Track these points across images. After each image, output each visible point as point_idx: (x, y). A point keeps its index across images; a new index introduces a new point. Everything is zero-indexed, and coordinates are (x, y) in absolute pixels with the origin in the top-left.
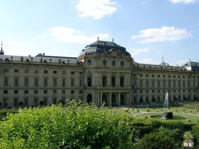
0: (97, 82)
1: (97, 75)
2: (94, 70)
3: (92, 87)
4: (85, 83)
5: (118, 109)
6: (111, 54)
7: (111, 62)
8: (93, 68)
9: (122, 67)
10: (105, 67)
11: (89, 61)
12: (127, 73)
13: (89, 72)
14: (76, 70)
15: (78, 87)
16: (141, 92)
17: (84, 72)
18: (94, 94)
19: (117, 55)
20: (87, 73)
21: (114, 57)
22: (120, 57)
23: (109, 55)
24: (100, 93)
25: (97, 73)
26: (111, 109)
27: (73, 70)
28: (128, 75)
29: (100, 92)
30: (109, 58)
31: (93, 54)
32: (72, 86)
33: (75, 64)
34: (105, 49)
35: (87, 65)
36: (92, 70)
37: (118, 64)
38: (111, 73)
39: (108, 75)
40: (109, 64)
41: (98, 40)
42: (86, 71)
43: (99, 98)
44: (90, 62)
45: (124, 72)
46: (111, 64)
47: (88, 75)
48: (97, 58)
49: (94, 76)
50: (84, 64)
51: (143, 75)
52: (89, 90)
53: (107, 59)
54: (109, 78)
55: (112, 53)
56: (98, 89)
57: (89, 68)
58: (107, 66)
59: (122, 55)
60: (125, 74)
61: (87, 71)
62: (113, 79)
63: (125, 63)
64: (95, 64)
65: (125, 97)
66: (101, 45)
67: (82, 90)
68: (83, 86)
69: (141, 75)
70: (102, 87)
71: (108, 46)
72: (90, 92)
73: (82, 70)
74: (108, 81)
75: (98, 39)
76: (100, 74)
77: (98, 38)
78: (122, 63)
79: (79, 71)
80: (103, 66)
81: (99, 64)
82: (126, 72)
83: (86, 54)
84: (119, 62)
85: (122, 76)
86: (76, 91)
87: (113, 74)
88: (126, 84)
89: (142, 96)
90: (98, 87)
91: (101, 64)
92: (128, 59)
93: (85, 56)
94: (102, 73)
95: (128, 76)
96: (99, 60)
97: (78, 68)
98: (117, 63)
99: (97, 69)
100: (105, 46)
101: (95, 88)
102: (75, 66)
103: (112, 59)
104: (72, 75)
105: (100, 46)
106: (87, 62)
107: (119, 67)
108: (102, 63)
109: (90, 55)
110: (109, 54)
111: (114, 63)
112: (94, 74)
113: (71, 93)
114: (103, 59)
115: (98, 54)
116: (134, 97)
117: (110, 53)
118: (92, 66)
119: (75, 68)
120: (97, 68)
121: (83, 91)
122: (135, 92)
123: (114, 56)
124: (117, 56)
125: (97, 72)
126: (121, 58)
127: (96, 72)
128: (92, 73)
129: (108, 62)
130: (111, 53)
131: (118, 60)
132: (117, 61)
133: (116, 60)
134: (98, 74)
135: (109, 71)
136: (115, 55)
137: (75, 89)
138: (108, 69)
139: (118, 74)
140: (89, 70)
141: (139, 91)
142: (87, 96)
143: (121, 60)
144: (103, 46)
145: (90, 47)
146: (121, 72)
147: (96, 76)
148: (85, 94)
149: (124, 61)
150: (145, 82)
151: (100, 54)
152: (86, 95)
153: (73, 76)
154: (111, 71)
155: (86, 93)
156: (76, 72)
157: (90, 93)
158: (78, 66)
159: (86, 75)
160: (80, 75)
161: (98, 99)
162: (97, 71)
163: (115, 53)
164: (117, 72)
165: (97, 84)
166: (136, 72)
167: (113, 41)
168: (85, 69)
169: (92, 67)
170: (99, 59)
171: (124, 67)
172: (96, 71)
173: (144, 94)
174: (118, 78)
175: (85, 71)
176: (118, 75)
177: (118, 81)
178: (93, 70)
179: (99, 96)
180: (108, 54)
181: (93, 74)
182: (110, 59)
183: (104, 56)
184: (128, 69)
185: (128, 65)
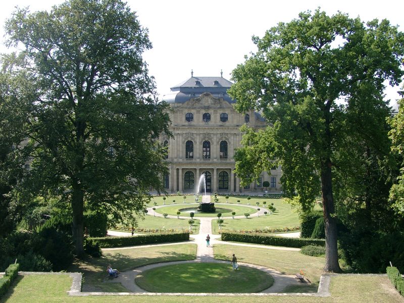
0: (176, 151)
6: (201, 102)
7: (201, 116)
9: (224, 123)
10: (189, 125)
12: (233, 134)
19: (213, 102)
21: (208, 108)
22: (218, 106)
23: (196, 104)
24: (178, 169)
29: (178, 167)
30: (198, 110)
37: (215, 119)
38: (201, 136)
39: (196, 139)
40: (198, 119)
41: (192, 77)
45: (227, 132)
46: (201, 119)
48: (175, 110)
53: (193, 111)
54: (198, 143)
55: (203, 100)
59: (224, 103)
60: (229, 135)
62: (207, 145)
63: (229, 117)
65: (229, 176)
75: (192, 75)
76: (181, 137)
78: (224, 118)
80: (187, 123)
81: (179, 121)
82: (232, 132)
84: (218, 114)
85: (224, 139)
87: (206, 137)
90: (175, 160)
91: (182, 120)
94: (184, 135)
95: (235, 139)
96: (178, 114)
98: (212, 117)
99: (174, 129)
100: (195, 88)
103: (203, 112)
107: (217, 124)
108: (184, 118)
110: (196, 102)
111: (207, 117)
114: (186, 111)
115: (176, 105)
123: (206, 105)
124: (213, 105)
125: (175, 134)
126: (221, 108)
129: (195, 116)
130: (200, 100)
131: (215, 112)
132: (213, 114)
133: (211, 111)
134: (177, 138)
135: (198, 132)
136: (210, 102)
138: (194, 129)
139: (215, 136)
143: (221, 112)
144: (192, 88)
145: (171, 91)
146: (220, 134)
149: (227, 112)
151: (181, 104)
154: (201, 132)
162: (175, 132)
163: (209, 100)
164: (213, 132)
165: (176, 155)
170: (178, 112)
171: (227, 124)
174: (215, 143)
176: (215, 138)
177: (215, 149)
179: (175, 174)
180: (194, 102)
182: (198, 112)
183: (188, 107)
184: (235, 126)
185: (235, 120)
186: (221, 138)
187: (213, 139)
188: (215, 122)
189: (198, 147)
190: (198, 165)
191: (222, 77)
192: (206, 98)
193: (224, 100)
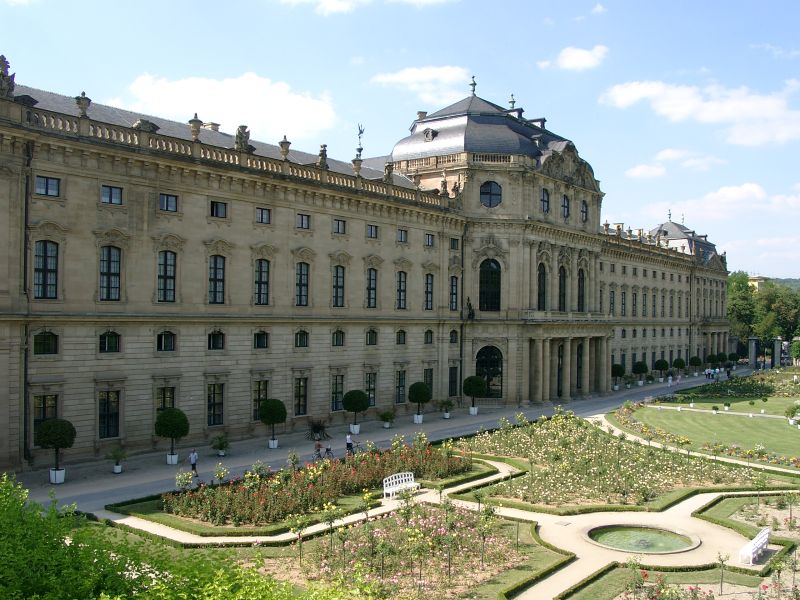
0: (527, 288)
2: (516, 232)
3: (502, 314)
6: (561, 165)
7: (560, 201)
8: (509, 224)
9: (584, 225)
10: (546, 222)
11: (487, 190)
13: (491, 239)
14: (440, 229)
17: (465, 239)
19: (574, 170)
20: (477, 245)
22: (580, 181)
23: (555, 167)
25: (525, 250)
27: (431, 228)
30: (557, 182)
32: (427, 308)
34: (539, 139)
35: (475, 207)
36: (503, 230)
37: (575, 212)
38: (559, 252)
39: (550, 261)
42: (475, 235)
44: (490, 193)
45: (589, 248)
46: (559, 209)
47: (486, 254)
49: (511, 259)
52: (491, 330)
53: (550, 185)
58: (549, 217)
59: (586, 176)
61: (478, 233)
63: (590, 211)
64: (519, 206)
67: (456, 329)
68: (459, 309)
72: (495, 335)
73: (460, 227)
76: (533, 252)
78: (583, 211)
79: (451, 232)
80: (541, 215)
81: (532, 207)
82: (594, 249)
83: (474, 153)
84: (580, 202)
85: (583, 265)
86: (440, 330)
87: (563, 256)
91: (536, 207)
93: (468, 163)
94: (537, 247)
96: (532, 186)
98: (572, 206)
99: (526, 227)
101: (521, 318)
102: (440, 210)
103: (563, 190)
104: (426, 253)
106: (477, 191)
107: (577, 224)
108: (538, 202)
109: (493, 157)
111: (565, 207)
112: (512, 250)
113: (425, 343)
114: (542, 182)
115: (528, 160)
118: (500, 213)
120: (530, 223)
121: (459, 330)
125: (525, 243)
127: (521, 245)
128: (505, 245)
129: (551, 199)
131: (576, 194)
132: (572, 199)
133: (571, 193)
135: (557, 242)
137: (439, 323)
138: (554, 232)
139: (574, 257)
140: (489, 230)
142: (475, 356)
143: (582, 196)
145: (475, 123)
146: (581, 250)
147: (521, 261)
148: (468, 347)
152: (473, 351)
153: (432, 256)
154: (560, 243)
155: (474, 341)
156: (441, 235)
157: (492, 340)
158: (447, 211)
159: (475, 255)
160: (452, 254)
162: (527, 237)
164: (573, 246)
165: (527, 303)
168: (468, 224)
169: (505, 217)
170: (533, 182)
171: (588, 227)
172: (521, 237)
175: (468, 233)
176: (574, 261)
177: (572, 289)
178: (511, 230)
180: (555, 161)
181: (509, 253)
182: (557, 189)
186: (580, 263)
188: (576, 221)
192: (567, 156)
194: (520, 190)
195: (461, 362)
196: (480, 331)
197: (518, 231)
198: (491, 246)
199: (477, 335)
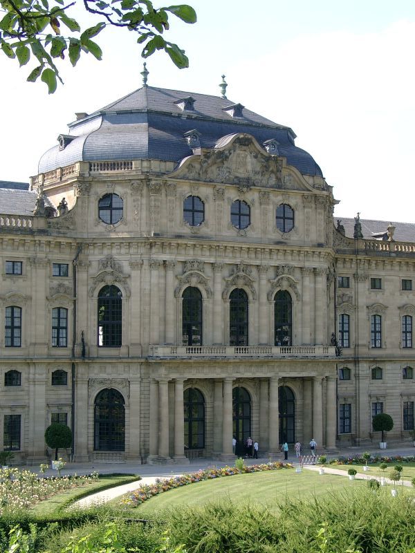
0: (156, 320)
1: (154, 280)
2: (139, 253)
3: (123, 350)
4: (81, 326)
5: (284, 470)
6: (226, 164)
7: (227, 209)
8: (129, 243)
9: (286, 235)
10: (195, 237)
11: (107, 203)
12: (309, 269)
13: (109, 262)
14: (31, 254)
15: (44, 350)
16: (376, 374)
17: (77, 264)
18: (135, 388)
19: (258, 169)
20: (94, 270)
21: (244, 184)
22: (273, 181)
23: (214, 168)
24: (172, 383)
25: (155, 273)
26: (247, 472)
27: (16, 254)
28: (315, 282)
29: (173, 376)
30: (219, 186)
31: (127, 164)
32: (12, 345)
33: (26, 217)
34: (194, 136)
35: (91, 224)
36: (123, 251)
37: (263, 220)
38: (226, 272)
39: (210, 284)
40: (217, 217)
41: (146, 86)
42: (91, 258)
43: (165, 411)
44: (110, 208)
45: (296, 264)
46: (227, 218)
47: (103, 280)
48: (153, 182)
49: (134, 284)
50: (78, 220)
51: (385, 285)
52: (109, 369)
53: (205, 191)
54: (218, 296)
55: (233, 157)
56: (161, 362)
57: (105, 243)
58: (204, 230)
59: (285, 172)
60: (298, 274)
61: (95, 256)
62: (239, 302)
63: (299, 216)
64: (143, 221)
65: (299, 402)
66: (169, 115)
67: (66, 369)
68: (70, 346)
69: (376, 284)
70: (182, 351)
71: (205, 118)
72: (114, 376)
73: (67, 250)
74: (213, 313)
75: (145, 80)
76: (170, 274)
77: (145, 73)
78: (285, 217)
79: (50, 256)
80: (187, 230)
81: (164, 221)
82: (307, 264)
83: (89, 161)
84: (271, 207)
85: (285, 286)
86: (32, 370)
87: (238, 276)
88: (308, 330)
89: (384, 396)
90: (162, 352)
91: (173, 219)
92: (316, 196)
93: (81, 175)
94: (179, 268)
95: (312, 285)
96: (163, 195)
97: (44, 239)
98: (256, 212)
99: (151, 245)
100: (189, 118)
101: (145, 355)
102: (31, 232)
103: (232, 194)
104: (8, 282)
105: (163, 118)
106: (94, 206)
107: (269, 236)
108: (179, 213)
109: (113, 166)
110: (214, 163)
111: (241, 215)
112: (135, 273)
113: (6, 384)
114: (185, 189)
115: (156, 166)
116: (341, 401)
117: (223, 156)
118: (121, 232)
119: (29, 238)
120: (156, 241)
121: (69, 371)
122: (345, 374)
123: (242, 173)
124: (259, 177)
125: (153, 264)
126: (279, 186)
127: (146, 266)
128: (126, 268)
129: (209, 208)
130: (227, 157)
131: (264, 196)
132: (257, 204)
133: (252, 196)
134: (159, 277)
135: (219, 260)
136: (249, 168)
137: (29, 362)
138: (211, 248)
139: (264, 276)
140: (106, 252)
141: (365, 369)
142: (92, 401)
143: (277, 199)
144: (179, 116)
145: (107, 124)
146: (277, 267)
147: (147, 287)
148: (82, 391)
149: (292, 202)
150: (397, 319)
151: (170, 165)
152: (89, 396)
153: (19, 286)
154: (227, 261)
155: (90, 383)
156: (33, 261)
157: (111, 381)
158: (42, 232)
159: (91, 282)
160: (56, 282)
161: (159, 420)
162: (154, 256)
163: (249, 159)
164: (258, 262)
165: (155, 336)
166: (348, 265)
167: (224, 92)
168: (80, 247)
169: (126, 235)
170: (163, 191)
171: (294, 238)
172: (145, 257)
173: (393, 388)
174: (264, 298)
175: (81, 257)
176: (264, 282)
177: (261, 317)
178: (132, 250)
179: (165, 398)
180: (210, 161)
181: (129, 276)
182: (219, 194)
183: (191, 175)
184: (314, 246)
185: (313, 228)
186: (279, 284)
187: (255, 285)
188: (265, 232)
189: (219, 309)
190: (230, 368)
191: (226, 97)
192: (240, 151)
193: (289, 163)
194: (144, 201)
195: (73, 406)
196: (96, 371)
197: (142, 250)
198: (109, 270)
199: (92, 376)
